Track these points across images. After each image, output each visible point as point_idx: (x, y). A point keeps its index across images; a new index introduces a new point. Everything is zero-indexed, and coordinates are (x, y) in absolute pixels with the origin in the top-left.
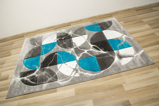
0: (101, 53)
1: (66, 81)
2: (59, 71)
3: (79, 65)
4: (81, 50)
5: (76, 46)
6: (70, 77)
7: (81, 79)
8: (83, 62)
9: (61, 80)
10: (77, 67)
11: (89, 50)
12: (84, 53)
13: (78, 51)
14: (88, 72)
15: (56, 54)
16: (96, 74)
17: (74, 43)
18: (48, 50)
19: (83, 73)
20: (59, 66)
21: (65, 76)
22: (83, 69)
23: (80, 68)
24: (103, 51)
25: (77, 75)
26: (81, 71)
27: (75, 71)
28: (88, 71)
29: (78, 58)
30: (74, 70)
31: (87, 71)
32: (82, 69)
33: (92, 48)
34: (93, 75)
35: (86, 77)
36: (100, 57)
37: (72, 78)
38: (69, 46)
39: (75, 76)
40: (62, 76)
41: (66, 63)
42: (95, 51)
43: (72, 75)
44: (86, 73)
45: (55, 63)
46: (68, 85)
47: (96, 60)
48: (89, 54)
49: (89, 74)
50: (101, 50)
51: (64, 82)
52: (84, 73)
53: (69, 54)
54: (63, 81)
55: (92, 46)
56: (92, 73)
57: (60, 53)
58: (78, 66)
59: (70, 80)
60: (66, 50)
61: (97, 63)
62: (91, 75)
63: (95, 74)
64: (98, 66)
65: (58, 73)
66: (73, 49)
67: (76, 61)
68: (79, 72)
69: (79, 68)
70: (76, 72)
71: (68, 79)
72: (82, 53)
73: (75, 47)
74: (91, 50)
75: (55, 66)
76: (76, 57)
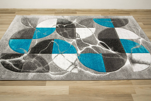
0: (110, 52)
1: (60, 75)
2: (53, 62)
3: (80, 60)
4: (85, 44)
5: (79, 37)
6: (66, 71)
7: (79, 77)
8: (86, 57)
9: (53, 73)
10: (76, 62)
11: (95, 46)
12: (88, 47)
13: (81, 43)
14: (90, 71)
15: (52, 41)
16: (100, 75)
17: (78, 34)
18: (43, 35)
19: (83, 70)
20: (53, 55)
21: (59, 69)
22: (84, 66)
23: (81, 63)
24: (113, 50)
25: (76, 71)
26: (81, 67)
27: (74, 66)
28: (90, 69)
29: (79, 52)
30: (73, 64)
31: (88, 68)
32: (82, 65)
33: (99, 44)
34: (95, 74)
35: (86, 76)
36: (108, 56)
37: (68, 73)
38: (70, 36)
39: (72, 71)
40: (56, 68)
41: (63, 54)
42: (102, 48)
43: (69, 70)
44: (87, 72)
45: (49, 51)
46: (62, 80)
47: (101, 58)
48: (95, 50)
49: (91, 73)
50: (109, 48)
51: (57, 76)
52: (85, 71)
53: (69, 44)
54: (56, 74)
55: (99, 42)
56: (95, 73)
57: (58, 41)
58: (78, 61)
59: (65, 75)
60: (66, 40)
61: (103, 62)
62: (93, 74)
63: (98, 75)
64: (103, 66)
65: (52, 64)
66: (74, 40)
67: (76, 54)
68: (78, 68)
69: (79, 63)
70: (75, 68)
71: (63, 74)
72: (86, 48)
73: (77, 39)
74: (97, 46)
75: (48, 54)
76: (77, 51)
